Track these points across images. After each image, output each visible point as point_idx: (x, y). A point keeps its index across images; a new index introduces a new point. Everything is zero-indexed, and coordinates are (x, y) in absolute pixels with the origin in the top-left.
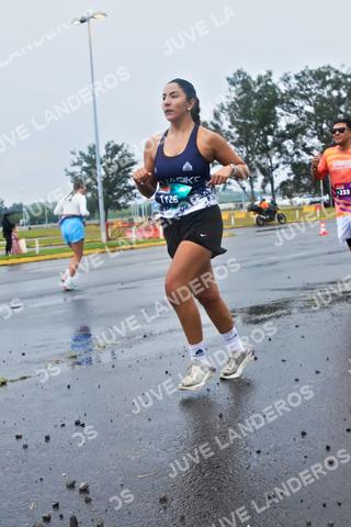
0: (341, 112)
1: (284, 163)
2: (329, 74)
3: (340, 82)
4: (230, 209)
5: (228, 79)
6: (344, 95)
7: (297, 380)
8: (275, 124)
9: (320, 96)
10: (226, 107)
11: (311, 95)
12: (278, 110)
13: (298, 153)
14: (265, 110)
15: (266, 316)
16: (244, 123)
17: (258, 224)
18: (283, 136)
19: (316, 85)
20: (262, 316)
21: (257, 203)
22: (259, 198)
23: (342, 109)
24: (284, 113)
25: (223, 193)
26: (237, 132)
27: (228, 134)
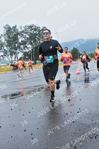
0: (37, 38)
1: (21, 52)
2: (33, 26)
3: (36, 29)
4: (5, 65)
5: (4, 27)
6: (38, 33)
7: (23, 115)
8: (18, 40)
9: (30, 33)
10: (3, 35)
11: (28, 32)
12: (19, 36)
13: (25, 49)
14: (15, 36)
15: (15, 97)
16: (9, 40)
17: (13, 70)
18: (20, 44)
19: (29, 29)
20: (14, 97)
21: (13, 64)
22: (14, 62)
23: (37, 37)
24: (20, 37)
25: (3, 61)
26: (7, 43)
27: (4, 43)
